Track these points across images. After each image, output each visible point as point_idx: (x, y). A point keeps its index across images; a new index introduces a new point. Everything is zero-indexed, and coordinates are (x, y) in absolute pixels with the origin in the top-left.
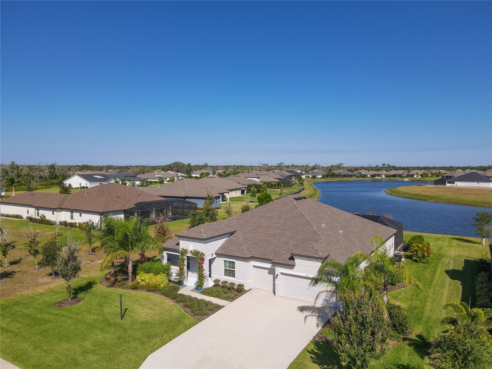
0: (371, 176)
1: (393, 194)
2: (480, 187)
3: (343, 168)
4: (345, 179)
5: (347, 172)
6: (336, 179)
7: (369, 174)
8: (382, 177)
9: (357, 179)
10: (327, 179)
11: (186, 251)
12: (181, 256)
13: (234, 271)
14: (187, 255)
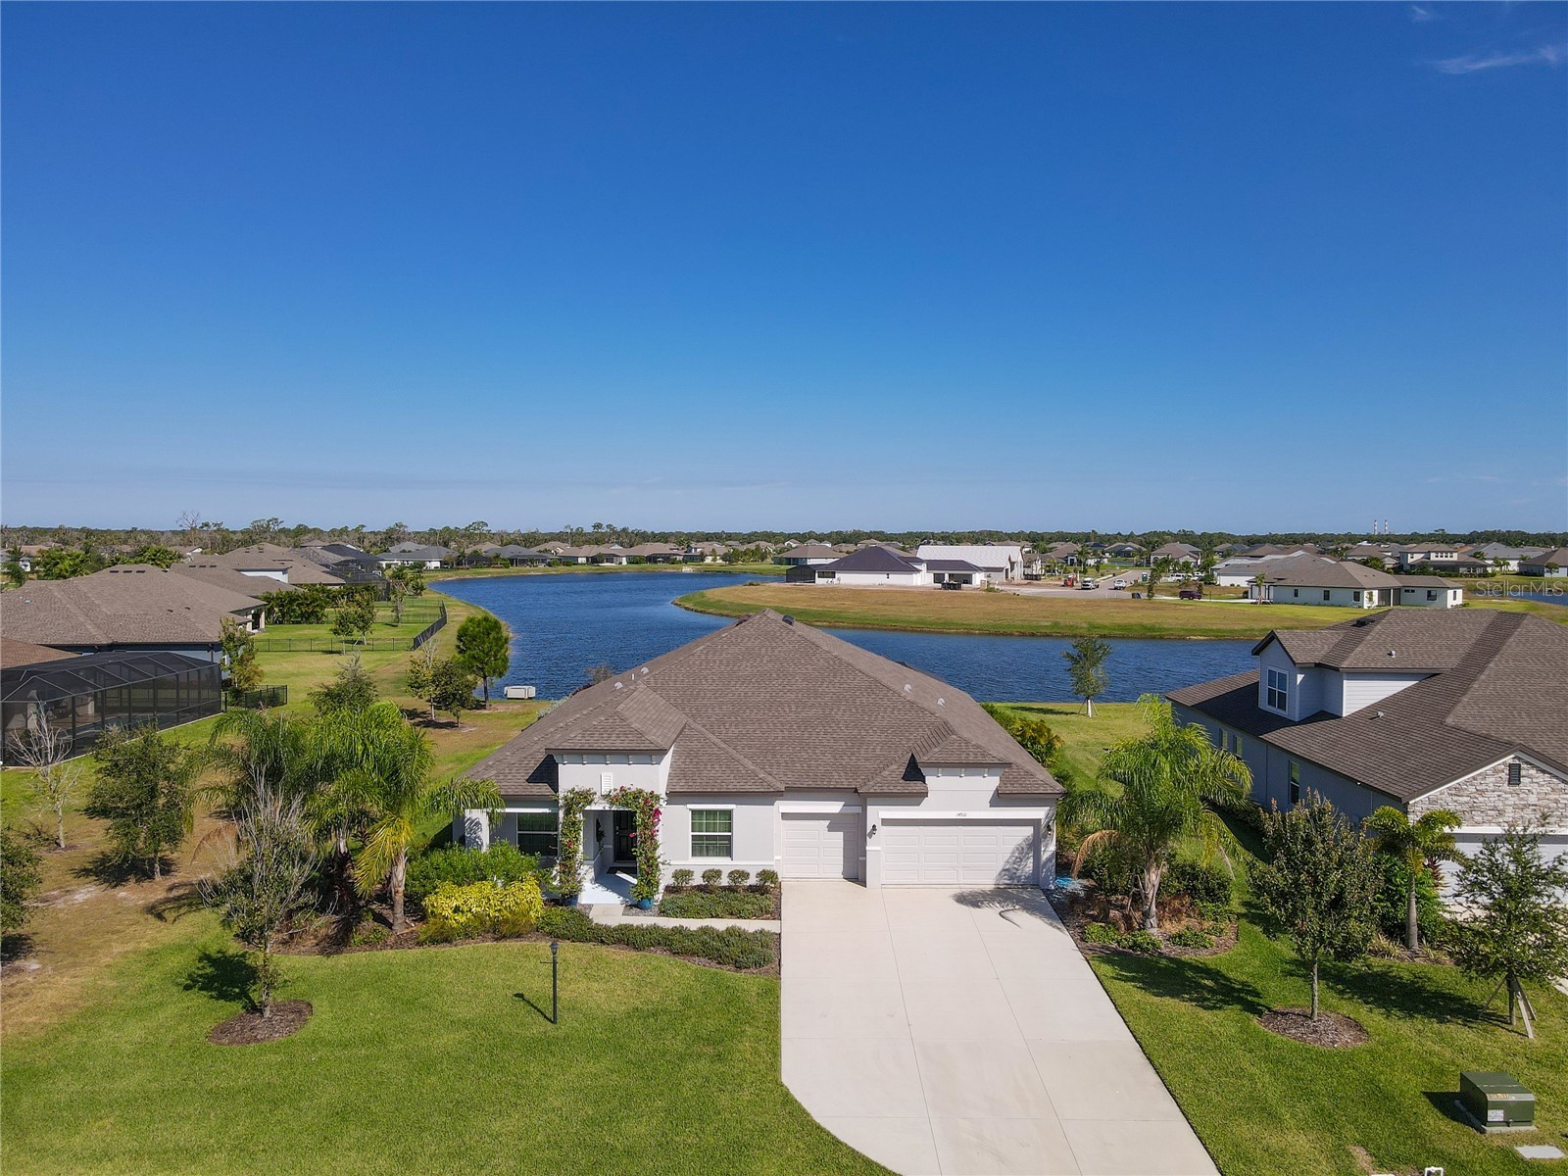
0: (587, 560)
1: (710, 611)
2: (892, 586)
3: (491, 537)
4: (514, 570)
5: (513, 550)
6: (489, 573)
7: (583, 554)
8: (621, 563)
9: (552, 571)
10: (460, 571)
11: (586, 796)
12: (567, 813)
13: (729, 838)
14: (588, 808)
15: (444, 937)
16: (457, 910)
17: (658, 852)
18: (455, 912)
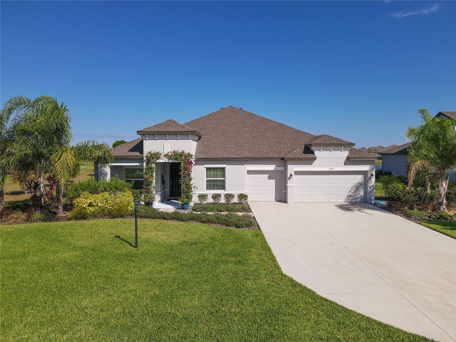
11: (157, 156)
12: (148, 163)
13: (224, 181)
14: (157, 161)
15: (82, 216)
16: (90, 205)
17: (192, 182)
18: (89, 206)
